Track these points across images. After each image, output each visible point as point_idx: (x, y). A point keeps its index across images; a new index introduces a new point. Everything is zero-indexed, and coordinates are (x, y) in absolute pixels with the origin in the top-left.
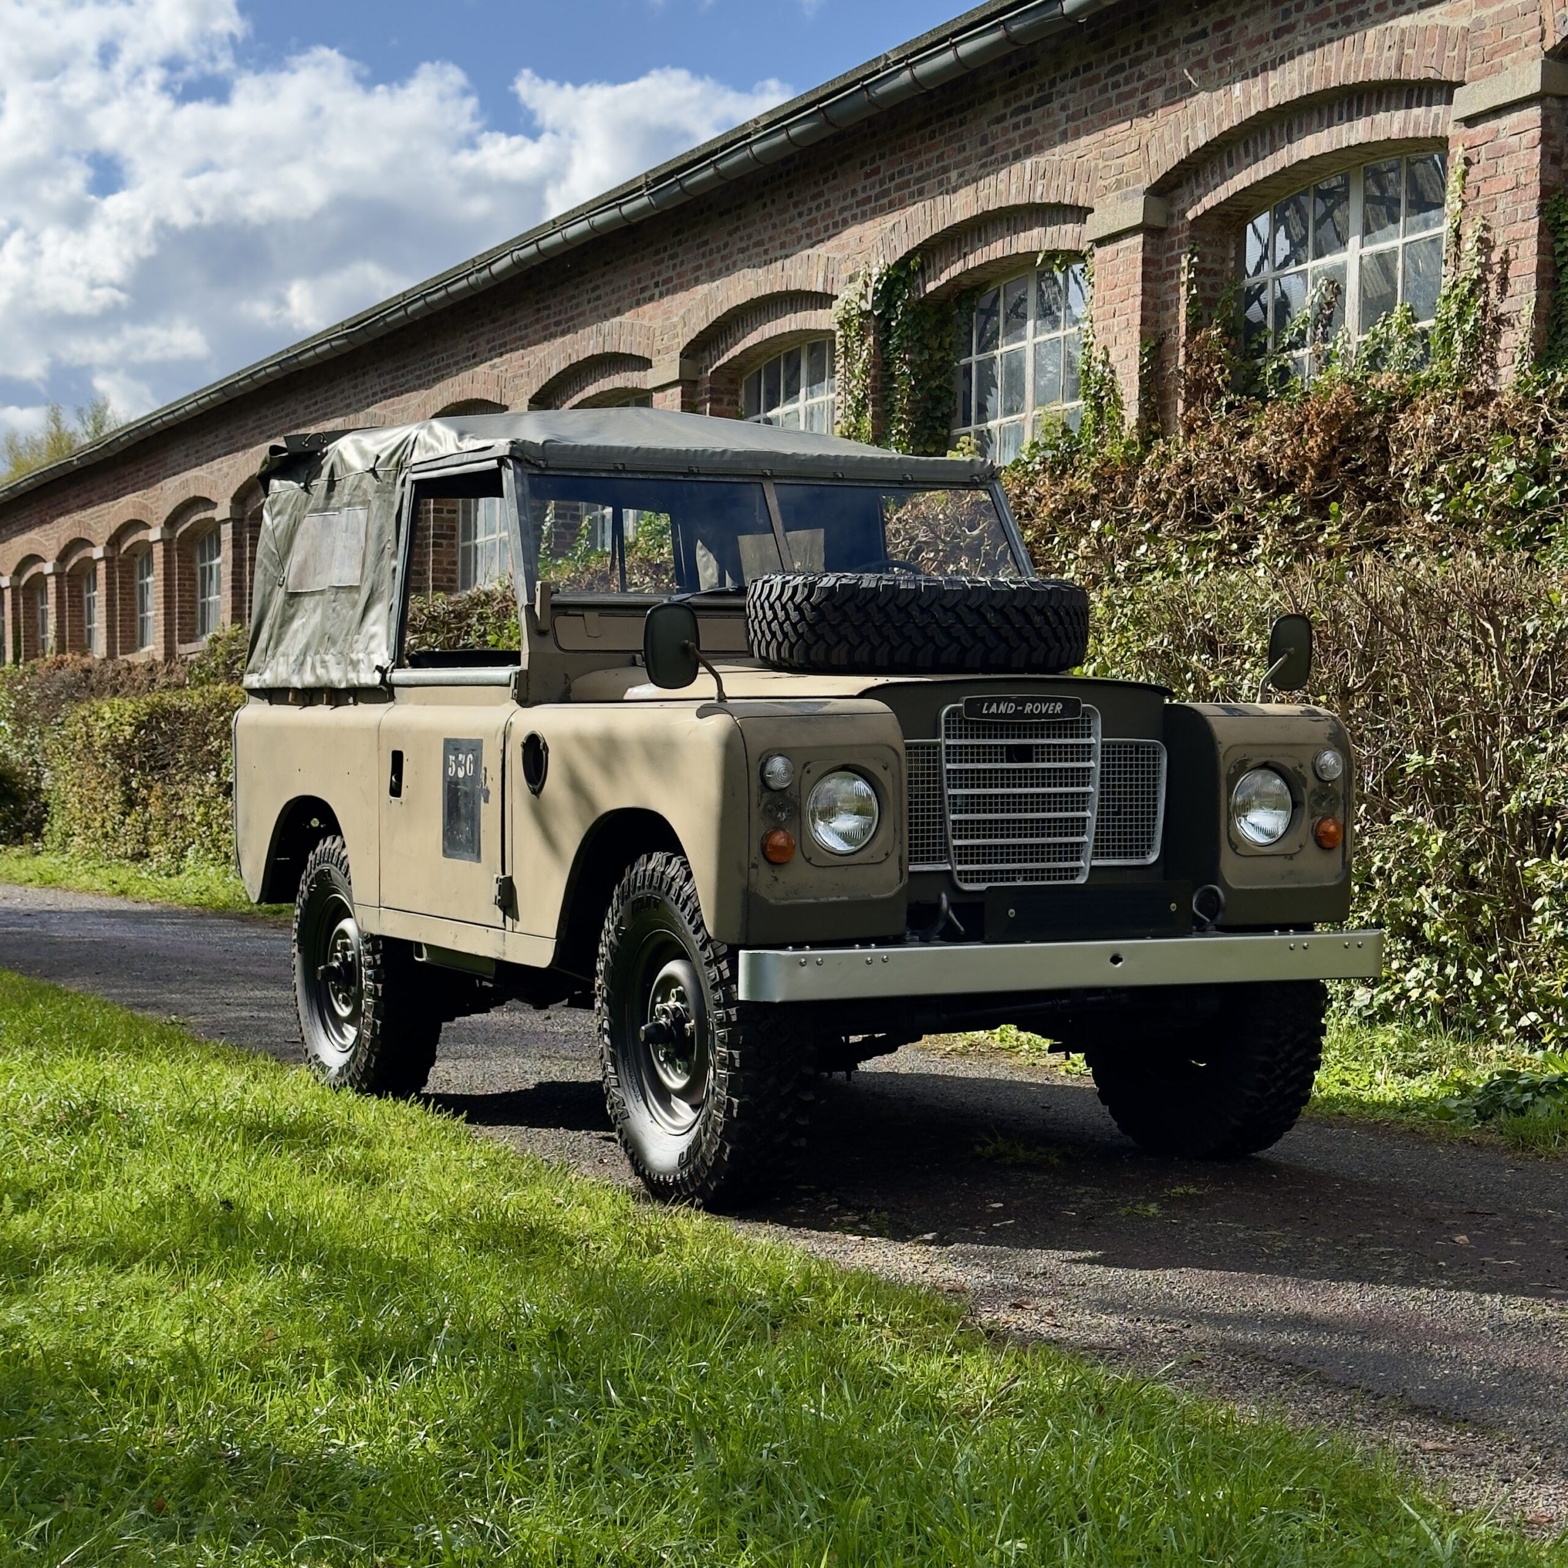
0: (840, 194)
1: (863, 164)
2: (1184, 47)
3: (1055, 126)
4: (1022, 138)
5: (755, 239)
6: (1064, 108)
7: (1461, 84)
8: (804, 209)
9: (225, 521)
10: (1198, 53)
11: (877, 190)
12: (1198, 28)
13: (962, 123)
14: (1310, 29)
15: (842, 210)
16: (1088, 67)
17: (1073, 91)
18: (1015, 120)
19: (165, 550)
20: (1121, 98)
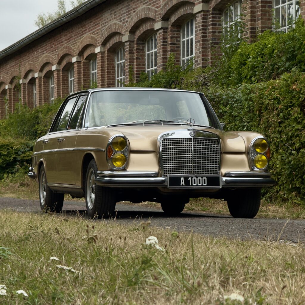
9: (126, 42)
19: (102, 57)
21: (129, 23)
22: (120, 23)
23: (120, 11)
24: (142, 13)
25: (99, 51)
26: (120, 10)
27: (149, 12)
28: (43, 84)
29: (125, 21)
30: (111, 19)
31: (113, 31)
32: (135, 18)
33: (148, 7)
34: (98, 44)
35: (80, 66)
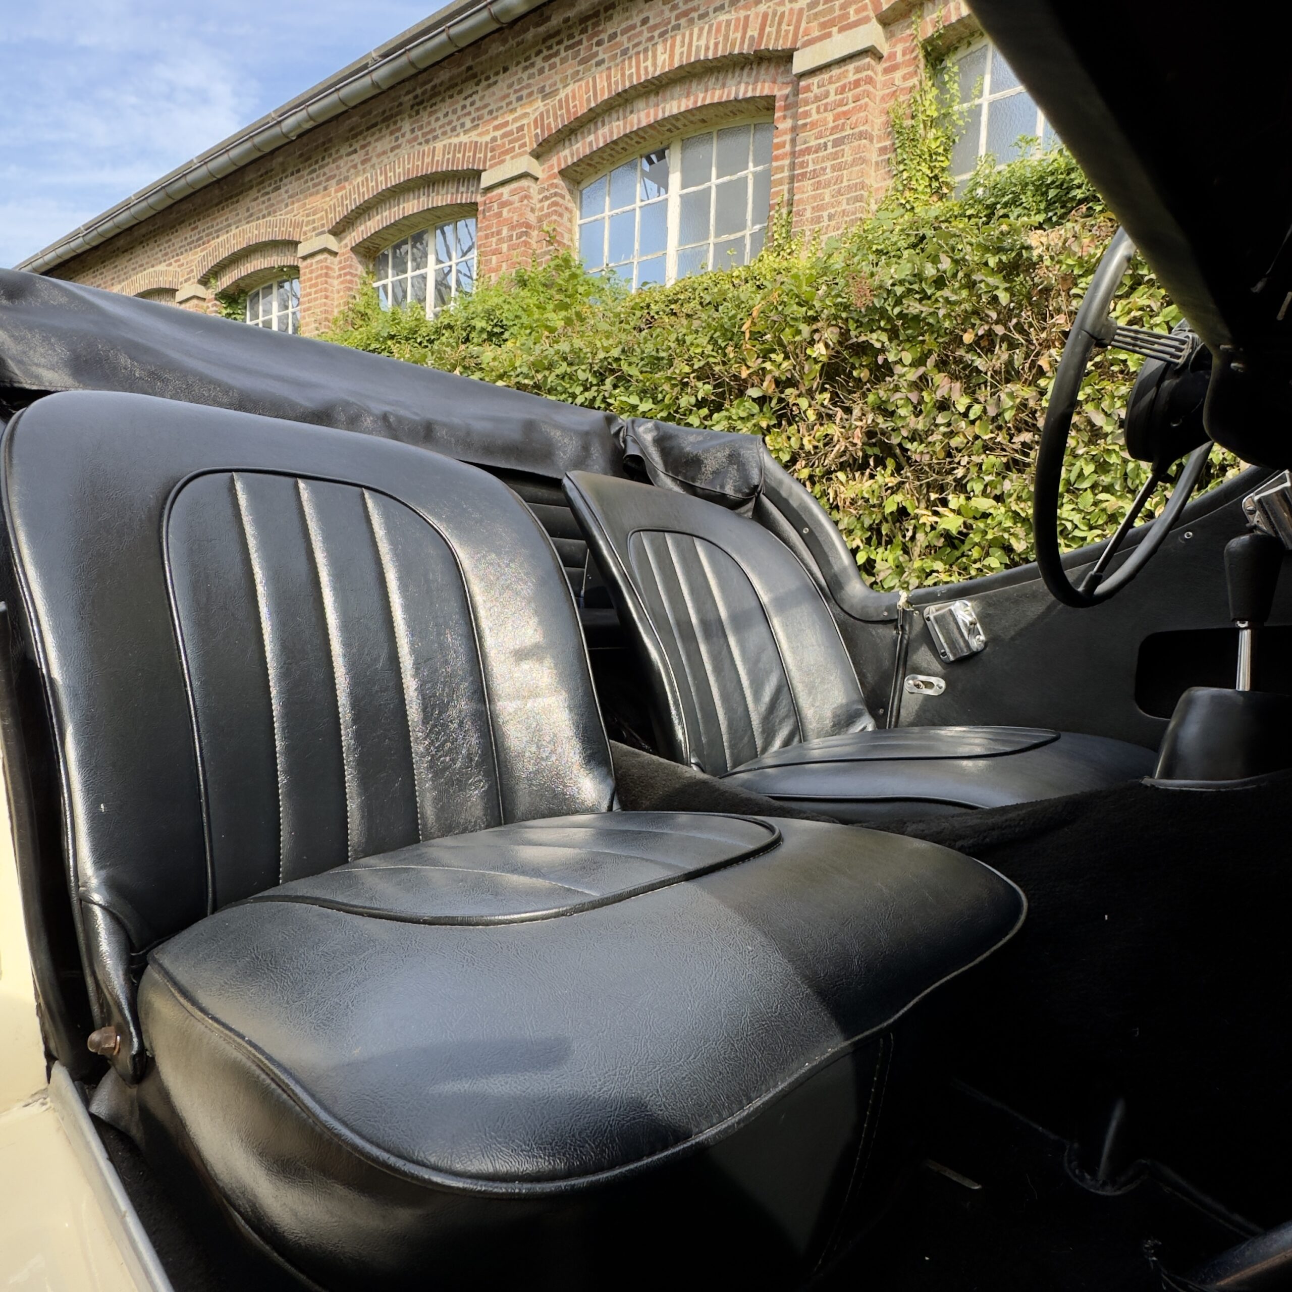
0: (179, 239)
1: (190, 224)
2: (345, 158)
3: (283, 201)
4: (267, 208)
5: (140, 263)
6: (287, 192)
7: (485, 170)
8: (162, 247)
10: (353, 161)
11: (197, 236)
12: (352, 149)
13: (237, 202)
14: (408, 147)
15: (180, 248)
16: (298, 171)
17: (291, 183)
18: (263, 199)
20: (315, 185)
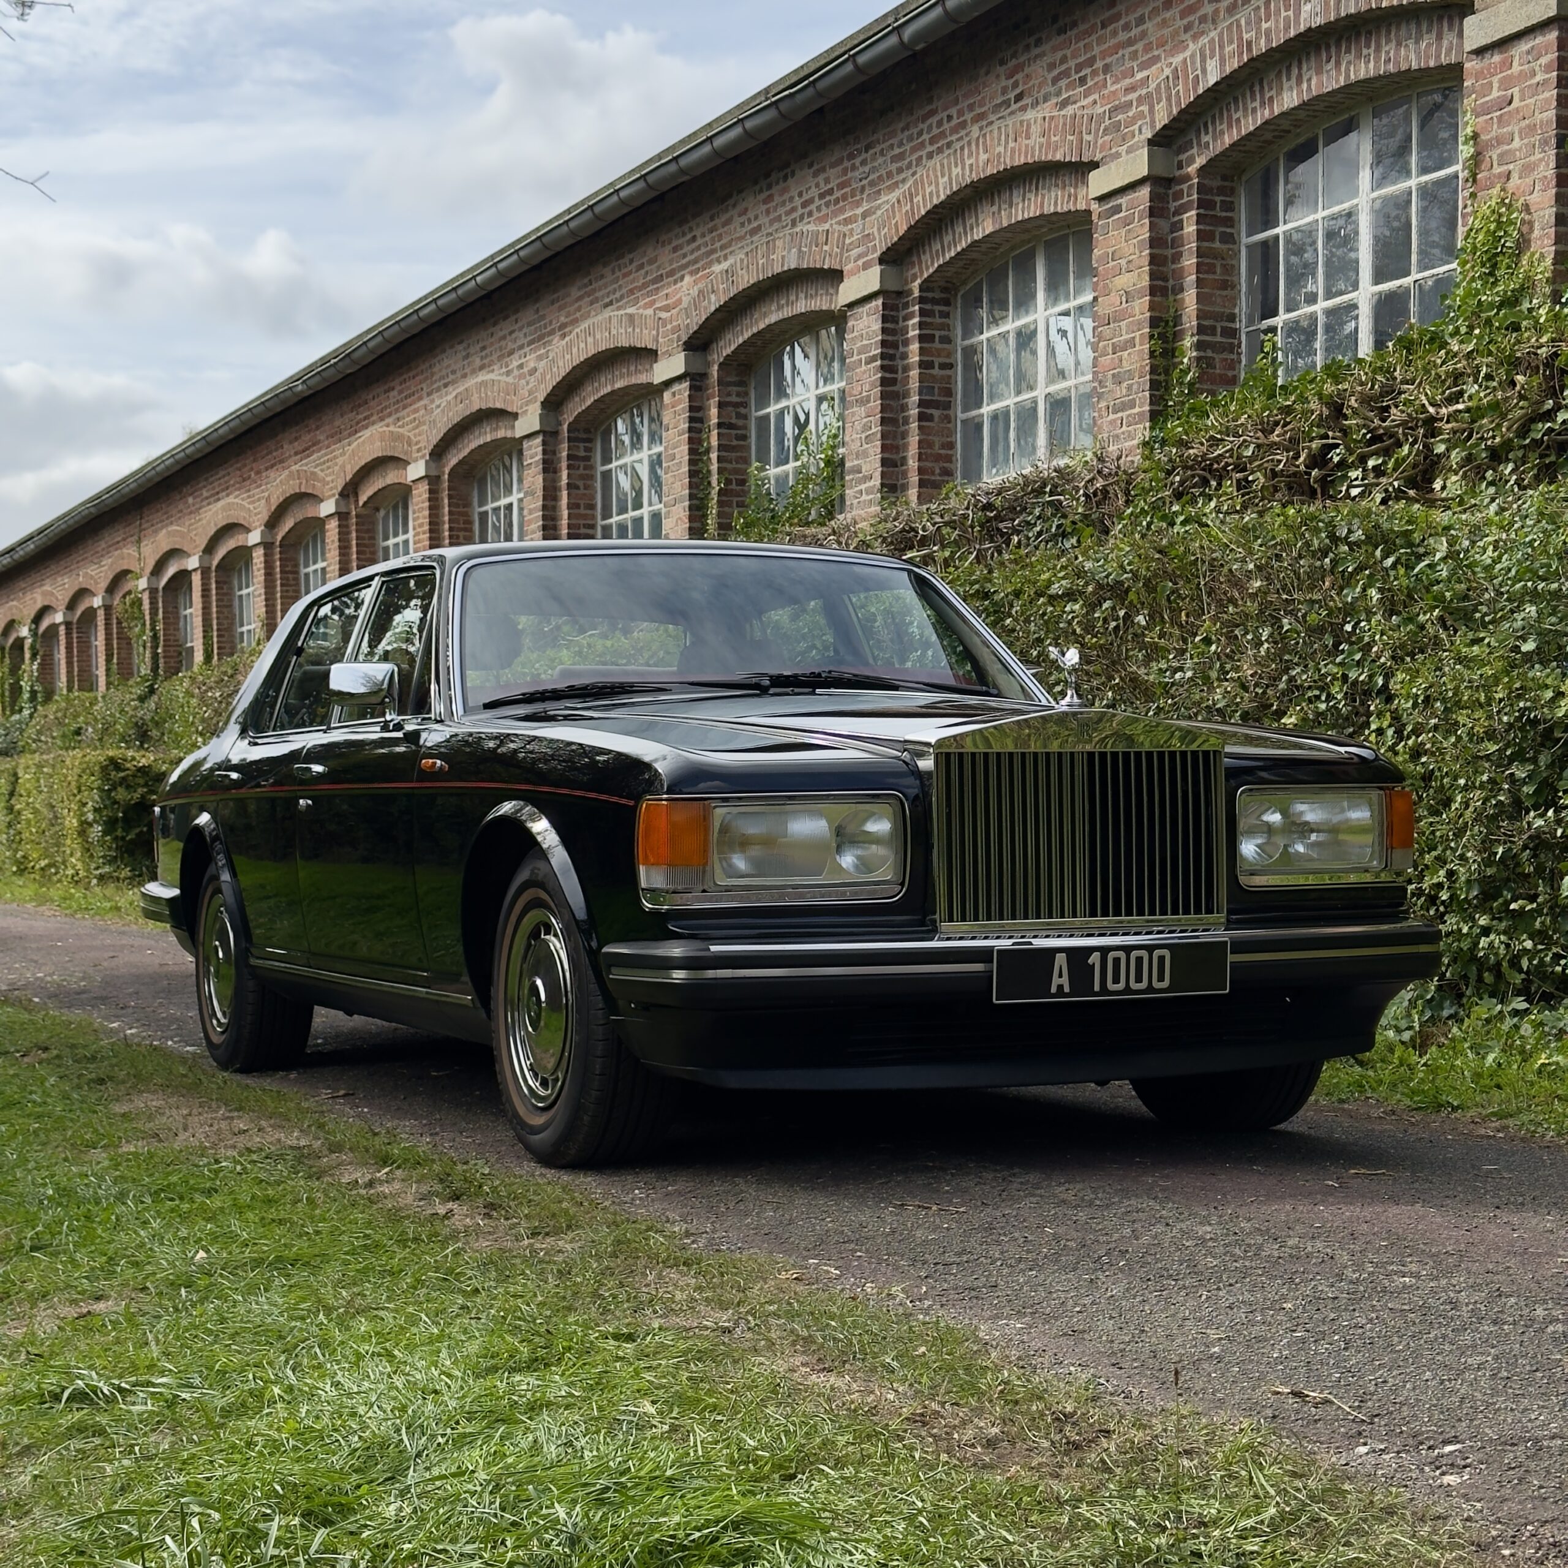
21: (543, 375)
22: (504, 378)
23: (503, 343)
24: (598, 336)
25: (423, 474)
26: (504, 338)
27: (630, 330)
28: (214, 586)
29: (525, 370)
30: (467, 370)
31: (475, 407)
32: (568, 357)
33: (622, 312)
34: (415, 455)
35: (347, 526)
